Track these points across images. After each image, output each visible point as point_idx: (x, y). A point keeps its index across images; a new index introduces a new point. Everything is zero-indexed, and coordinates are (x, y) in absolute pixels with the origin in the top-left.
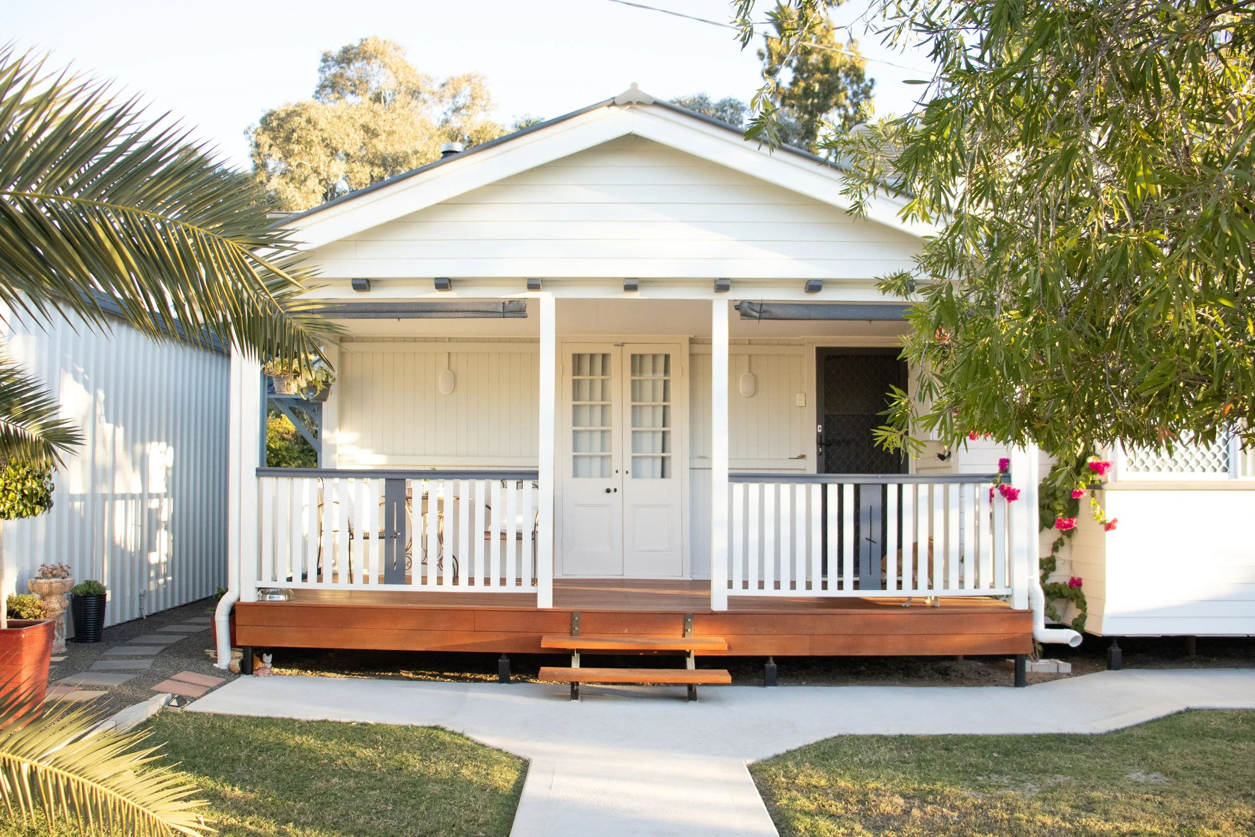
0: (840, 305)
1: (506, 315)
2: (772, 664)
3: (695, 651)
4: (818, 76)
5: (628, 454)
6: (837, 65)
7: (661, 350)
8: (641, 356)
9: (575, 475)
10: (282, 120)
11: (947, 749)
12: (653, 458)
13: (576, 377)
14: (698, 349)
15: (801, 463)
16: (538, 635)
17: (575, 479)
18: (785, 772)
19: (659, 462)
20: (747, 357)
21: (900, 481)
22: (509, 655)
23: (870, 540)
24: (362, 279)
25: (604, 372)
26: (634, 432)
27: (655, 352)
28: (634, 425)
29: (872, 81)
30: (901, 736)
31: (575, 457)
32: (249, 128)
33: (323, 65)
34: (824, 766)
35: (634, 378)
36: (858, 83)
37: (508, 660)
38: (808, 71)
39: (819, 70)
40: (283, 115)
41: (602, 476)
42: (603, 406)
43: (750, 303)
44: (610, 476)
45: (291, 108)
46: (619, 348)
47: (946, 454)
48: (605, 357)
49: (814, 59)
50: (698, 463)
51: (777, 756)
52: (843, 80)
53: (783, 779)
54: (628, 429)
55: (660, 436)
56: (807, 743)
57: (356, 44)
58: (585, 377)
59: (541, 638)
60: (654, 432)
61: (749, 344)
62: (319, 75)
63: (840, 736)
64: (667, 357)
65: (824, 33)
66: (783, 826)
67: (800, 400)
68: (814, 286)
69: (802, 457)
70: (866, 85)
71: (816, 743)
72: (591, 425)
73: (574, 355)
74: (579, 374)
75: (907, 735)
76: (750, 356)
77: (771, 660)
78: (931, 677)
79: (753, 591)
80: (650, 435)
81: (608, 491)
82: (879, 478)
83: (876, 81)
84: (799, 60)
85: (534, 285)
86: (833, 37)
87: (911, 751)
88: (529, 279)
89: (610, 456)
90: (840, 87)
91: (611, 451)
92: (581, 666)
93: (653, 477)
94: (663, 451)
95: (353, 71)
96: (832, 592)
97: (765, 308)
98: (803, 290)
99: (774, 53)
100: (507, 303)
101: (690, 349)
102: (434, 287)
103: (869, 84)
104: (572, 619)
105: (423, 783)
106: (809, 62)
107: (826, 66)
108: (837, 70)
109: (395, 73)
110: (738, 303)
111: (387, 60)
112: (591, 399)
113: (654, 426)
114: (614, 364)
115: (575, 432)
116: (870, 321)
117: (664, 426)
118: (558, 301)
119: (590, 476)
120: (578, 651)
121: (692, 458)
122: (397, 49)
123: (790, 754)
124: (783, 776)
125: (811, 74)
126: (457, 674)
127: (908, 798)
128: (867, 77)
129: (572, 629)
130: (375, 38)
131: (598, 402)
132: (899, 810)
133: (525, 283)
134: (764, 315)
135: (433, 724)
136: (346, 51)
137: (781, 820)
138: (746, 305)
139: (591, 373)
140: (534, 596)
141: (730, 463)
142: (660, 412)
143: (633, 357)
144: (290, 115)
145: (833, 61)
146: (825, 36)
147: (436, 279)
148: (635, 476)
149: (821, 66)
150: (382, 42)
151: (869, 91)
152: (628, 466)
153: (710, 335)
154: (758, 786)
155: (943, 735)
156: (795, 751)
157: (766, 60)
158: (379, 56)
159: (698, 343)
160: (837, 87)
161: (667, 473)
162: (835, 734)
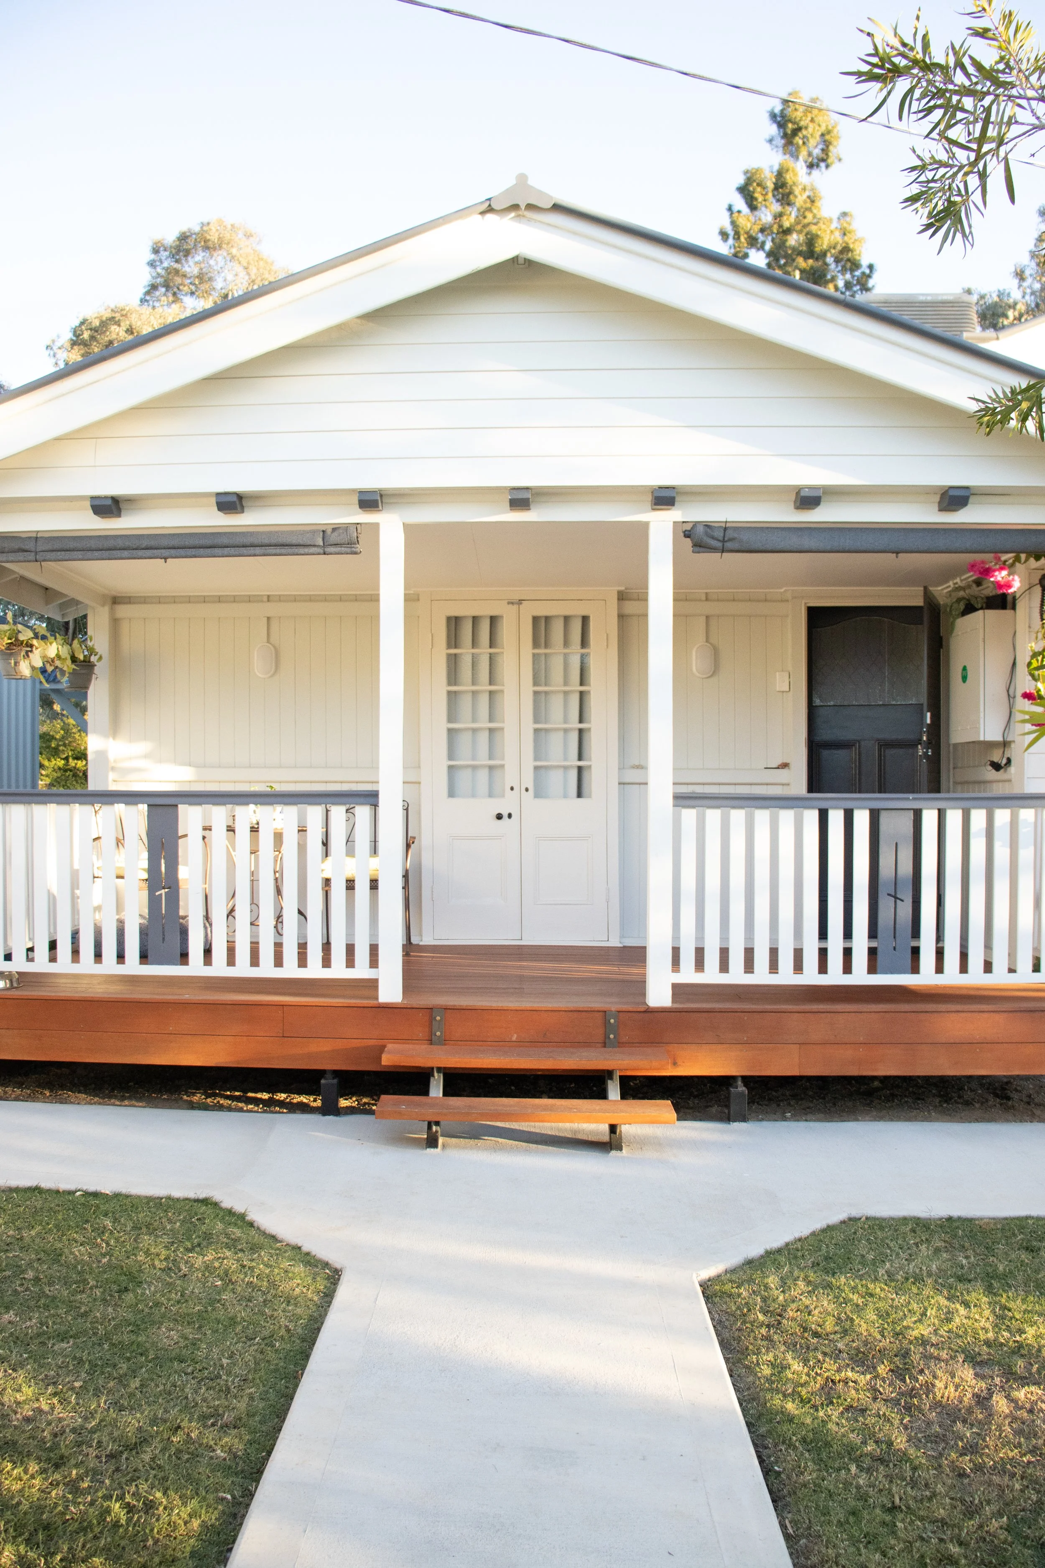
0: (850, 529)
1: (328, 550)
2: (741, 1088)
3: (620, 1070)
4: (801, 262)
5: (529, 763)
6: (825, 247)
7: (577, 610)
8: (547, 619)
9: (451, 794)
10: (95, 330)
11: (1029, 1249)
12: (566, 768)
13: (453, 651)
14: (630, 607)
15: (783, 775)
16: (381, 1042)
17: (451, 799)
18: (764, 1300)
19: (573, 775)
20: (703, 620)
21: (941, 804)
22: (336, 1073)
23: (896, 898)
24: (106, 497)
25: (492, 644)
26: (536, 731)
27: (567, 613)
28: (536, 720)
29: (871, 267)
30: (950, 1219)
31: (450, 768)
32: (53, 341)
33: (153, 257)
34: (829, 1286)
35: (537, 651)
36: (852, 271)
37: (335, 1081)
38: (786, 256)
39: (800, 253)
40: (96, 323)
41: (491, 795)
42: (491, 693)
43: (708, 526)
44: (503, 796)
45: (107, 315)
46: (515, 607)
47: (1004, 761)
48: (494, 620)
49: (793, 240)
50: (632, 776)
51: (749, 1262)
52: (833, 266)
53: (761, 1317)
54: (529, 726)
55: (574, 736)
56: (797, 1235)
57: (197, 229)
58: (465, 652)
59: (382, 1048)
60: (566, 731)
61: (707, 599)
62: (148, 269)
63: (850, 1219)
64: (585, 620)
65: (808, 205)
66: (763, 1430)
67: (781, 682)
68: (809, 498)
69: (785, 766)
70: (863, 273)
71: (813, 1234)
72: (474, 720)
73: (449, 619)
74: (456, 647)
75: (959, 1218)
76: (707, 617)
77: (740, 1082)
78: (984, 1102)
79: (712, 976)
80: (561, 734)
81: (499, 817)
82: (910, 801)
83: (875, 267)
84: (773, 240)
85: (369, 501)
86: (819, 209)
87: (970, 1253)
88: (361, 492)
89: (502, 766)
90: (829, 277)
91: (503, 759)
92: (445, 1094)
93: (565, 796)
94: (580, 758)
95: (190, 267)
96: (835, 977)
97: (729, 535)
98: (792, 505)
99: (742, 232)
100: (329, 531)
101: (619, 608)
102: (216, 508)
103: (867, 271)
104: (432, 1019)
105: (153, 1323)
106: (788, 244)
107: (810, 250)
108: (824, 254)
109: (246, 268)
110: (688, 527)
111: (234, 251)
112: (474, 683)
113: (566, 721)
114: (507, 631)
115: (450, 731)
116: (897, 553)
117: (581, 721)
118: (408, 528)
119: (473, 796)
120: (439, 1070)
121: (622, 768)
122: (248, 236)
123: (771, 1258)
124: (762, 1310)
125: (790, 259)
126: (265, 1096)
127: (981, 1364)
128: (865, 262)
129: (431, 1033)
130: (220, 222)
131: (484, 686)
132: (968, 1398)
133: (355, 499)
134: (729, 545)
135: (202, 1196)
136: (183, 238)
137: (761, 1415)
138: (700, 529)
139: (475, 643)
140: (372, 985)
141: (674, 778)
142: (575, 700)
143: (536, 619)
144: (105, 324)
145: (820, 241)
146: (809, 209)
147: (218, 494)
148: (537, 795)
149: (804, 248)
150: (229, 227)
151: (867, 281)
152: (529, 782)
153: (646, 587)
154: (719, 1326)
155: (1018, 1219)
156: (779, 1251)
157: (731, 241)
158: (224, 246)
159: (630, 600)
160: (825, 276)
161: (585, 790)
162: (843, 1216)
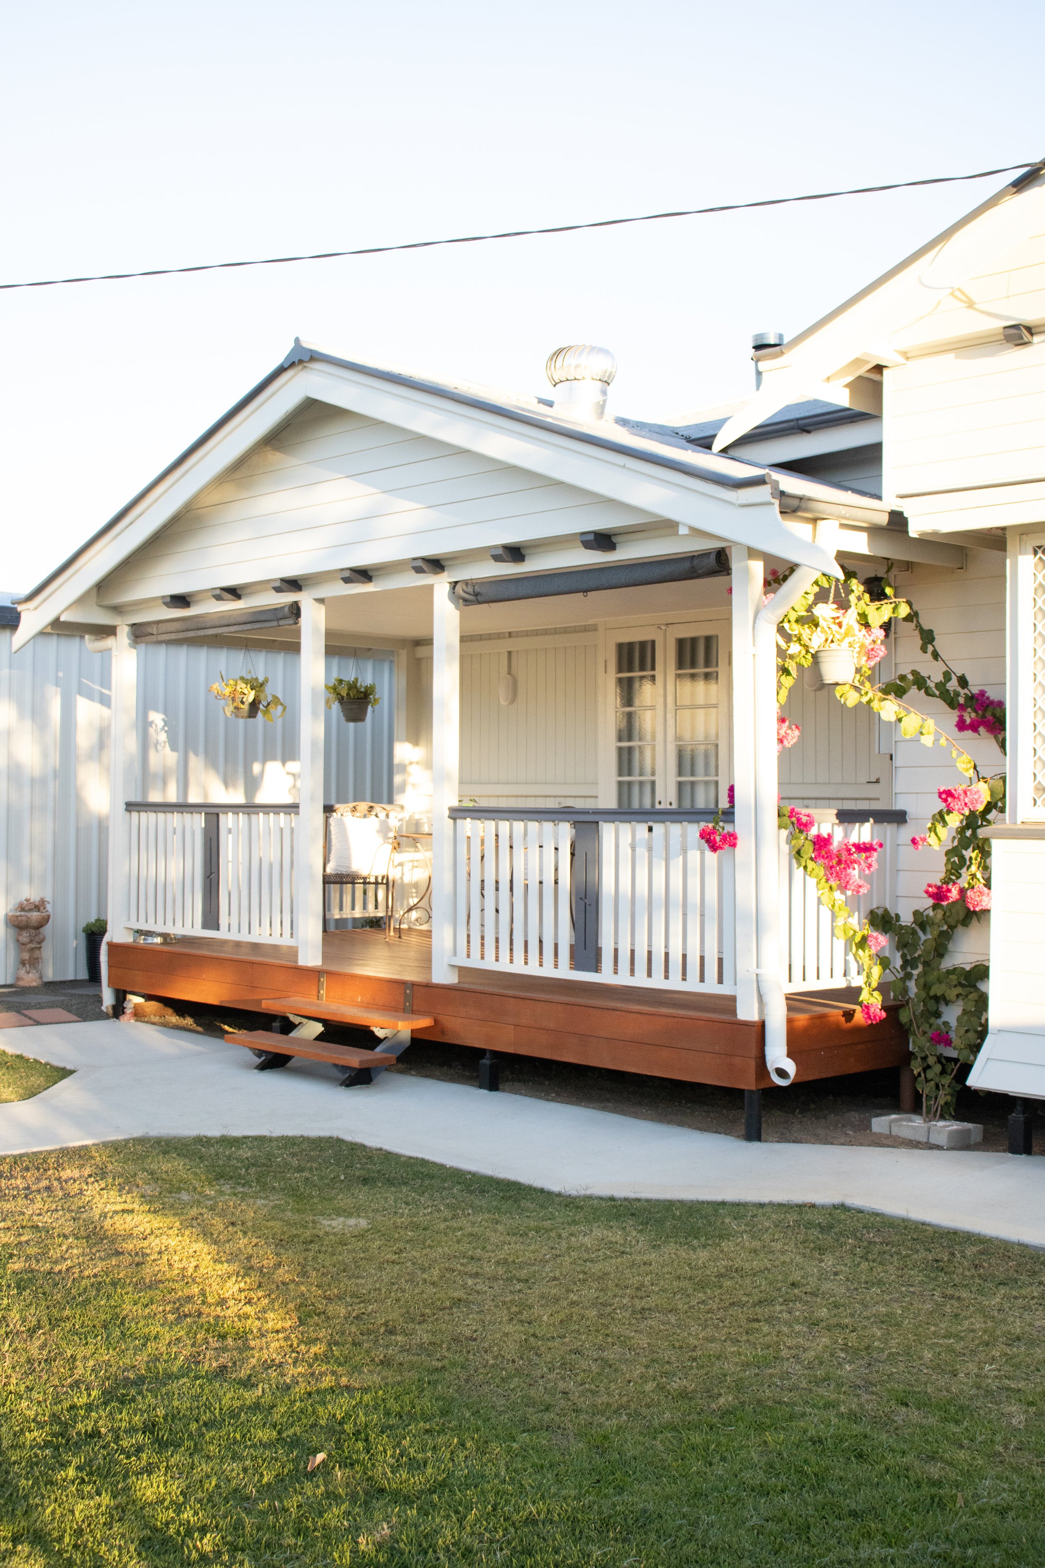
2: (487, 1060)
5: (672, 778)
13: (623, 675)
23: (585, 902)
26: (679, 747)
31: (619, 783)
35: (679, 672)
43: (464, 583)
46: (663, 631)
54: (672, 743)
68: (515, 553)
73: (620, 646)
77: (488, 1055)
85: (293, 584)
91: (655, 775)
114: (658, 654)
115: (621, 749)
143: (681, 643)
152: (672, 796)
